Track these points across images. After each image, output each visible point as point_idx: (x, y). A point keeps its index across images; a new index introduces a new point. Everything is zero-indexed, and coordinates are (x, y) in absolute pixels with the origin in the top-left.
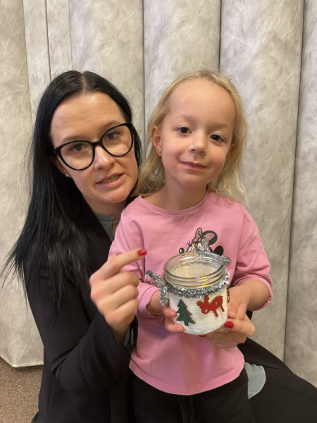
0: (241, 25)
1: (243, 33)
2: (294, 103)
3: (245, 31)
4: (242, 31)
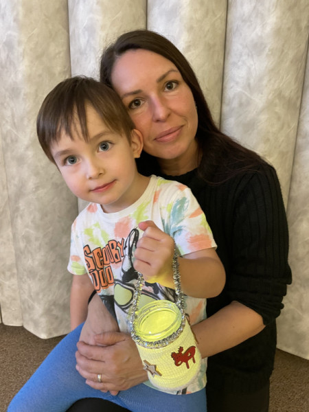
2: (219, 47)
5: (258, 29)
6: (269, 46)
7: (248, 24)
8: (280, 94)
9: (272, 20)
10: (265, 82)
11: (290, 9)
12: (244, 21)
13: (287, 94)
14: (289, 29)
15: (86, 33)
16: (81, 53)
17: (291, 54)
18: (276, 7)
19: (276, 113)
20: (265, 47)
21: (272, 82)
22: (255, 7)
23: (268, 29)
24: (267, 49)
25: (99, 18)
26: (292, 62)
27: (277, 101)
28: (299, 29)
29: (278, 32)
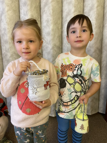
0: (24, 12)
1: (24, 15)
3: (25, 14)
4: (24, 14)
5: (48, 29)
6: (51, 33)
7: (46, 28)
8: (55, 45)
9: (51, 27)
10: (51, 42)
11: (55, 24)
12: (45, 27)
13: (57, 45)
14: (56, 29)
15: (4, 30)
16: (3, 35)
17: (57, 35)
18: (52, 24)
19: (55, 50)
20: (50, 33)
21: (53, 42)
22: (47, 24)
23: (50, 29)
24: (51, 34)
25: (7, 26)
26: (57, 37)
27: (55, 47)
28: (58, 29)
29: (53, 30)
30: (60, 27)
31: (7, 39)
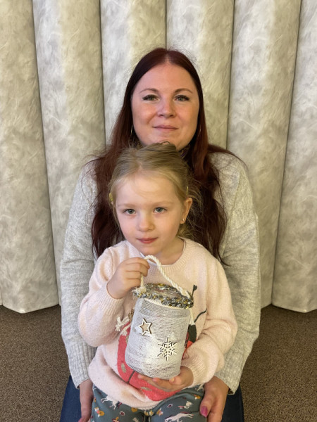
7: (182, 40)
12: (179, 38)
14: (214, 45)
15: (50, 46)
29: (205, 47)
30: (227, 39)
31: (59, 77)
